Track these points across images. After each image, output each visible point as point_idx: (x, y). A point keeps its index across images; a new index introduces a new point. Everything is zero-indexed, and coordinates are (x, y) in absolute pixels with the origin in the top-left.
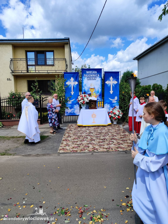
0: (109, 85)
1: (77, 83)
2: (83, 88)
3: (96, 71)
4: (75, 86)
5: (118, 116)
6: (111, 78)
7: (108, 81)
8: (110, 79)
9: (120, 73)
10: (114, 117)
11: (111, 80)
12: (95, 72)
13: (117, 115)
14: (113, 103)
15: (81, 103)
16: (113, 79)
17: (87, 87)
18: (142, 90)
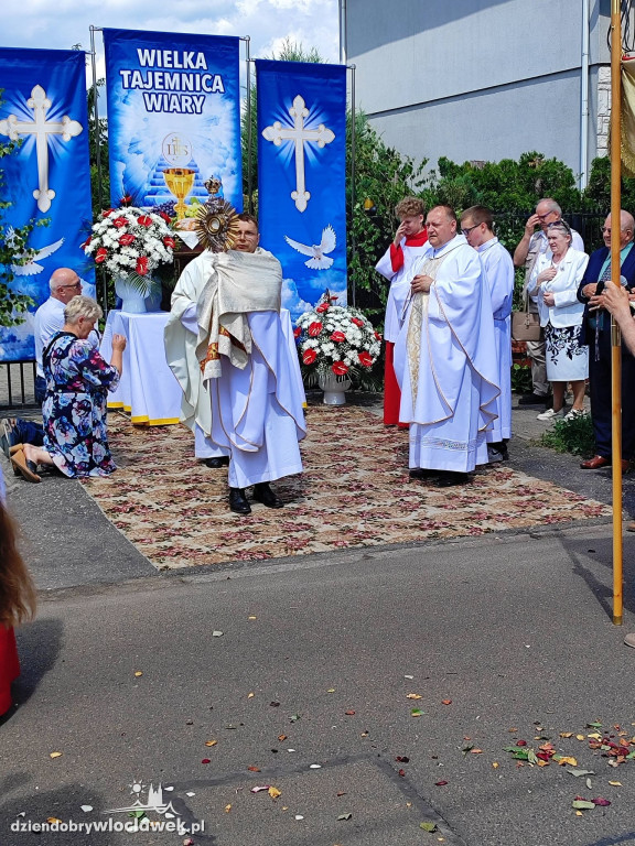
0: (284, 154)
1: (72, 128)
2: (120, 168)
3: (201, 55)
4: (61, 151)
5: (361, 351)
6: (298, 107)
7: (277, 124)
8: (291, 112)
9: (349, 72)
10: (336, 357)
11: (299, 122)
12: (194, 60)
13: (353, 347)
14: (314, 273)
15: (126, 268)
16: (306, 113)
17: (145, 161)
18: (470, 191)
